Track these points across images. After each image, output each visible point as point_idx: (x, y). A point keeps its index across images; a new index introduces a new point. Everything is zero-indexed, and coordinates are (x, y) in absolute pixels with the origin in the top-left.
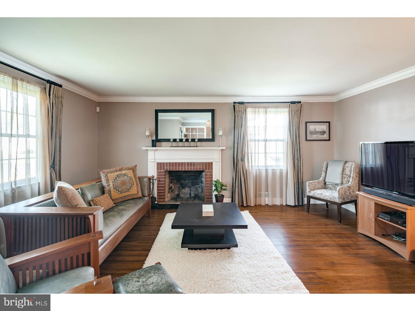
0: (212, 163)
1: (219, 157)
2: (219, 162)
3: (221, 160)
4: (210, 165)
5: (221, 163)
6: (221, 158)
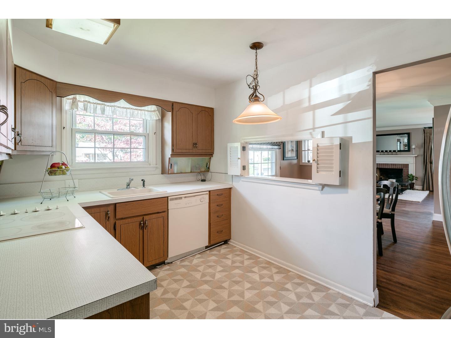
0: (408, 165)
1: (414, 161)
2: (414, 163)
3: (415, 163)
4: (407, 166)
5: (415, 164)
6: (415, 161)
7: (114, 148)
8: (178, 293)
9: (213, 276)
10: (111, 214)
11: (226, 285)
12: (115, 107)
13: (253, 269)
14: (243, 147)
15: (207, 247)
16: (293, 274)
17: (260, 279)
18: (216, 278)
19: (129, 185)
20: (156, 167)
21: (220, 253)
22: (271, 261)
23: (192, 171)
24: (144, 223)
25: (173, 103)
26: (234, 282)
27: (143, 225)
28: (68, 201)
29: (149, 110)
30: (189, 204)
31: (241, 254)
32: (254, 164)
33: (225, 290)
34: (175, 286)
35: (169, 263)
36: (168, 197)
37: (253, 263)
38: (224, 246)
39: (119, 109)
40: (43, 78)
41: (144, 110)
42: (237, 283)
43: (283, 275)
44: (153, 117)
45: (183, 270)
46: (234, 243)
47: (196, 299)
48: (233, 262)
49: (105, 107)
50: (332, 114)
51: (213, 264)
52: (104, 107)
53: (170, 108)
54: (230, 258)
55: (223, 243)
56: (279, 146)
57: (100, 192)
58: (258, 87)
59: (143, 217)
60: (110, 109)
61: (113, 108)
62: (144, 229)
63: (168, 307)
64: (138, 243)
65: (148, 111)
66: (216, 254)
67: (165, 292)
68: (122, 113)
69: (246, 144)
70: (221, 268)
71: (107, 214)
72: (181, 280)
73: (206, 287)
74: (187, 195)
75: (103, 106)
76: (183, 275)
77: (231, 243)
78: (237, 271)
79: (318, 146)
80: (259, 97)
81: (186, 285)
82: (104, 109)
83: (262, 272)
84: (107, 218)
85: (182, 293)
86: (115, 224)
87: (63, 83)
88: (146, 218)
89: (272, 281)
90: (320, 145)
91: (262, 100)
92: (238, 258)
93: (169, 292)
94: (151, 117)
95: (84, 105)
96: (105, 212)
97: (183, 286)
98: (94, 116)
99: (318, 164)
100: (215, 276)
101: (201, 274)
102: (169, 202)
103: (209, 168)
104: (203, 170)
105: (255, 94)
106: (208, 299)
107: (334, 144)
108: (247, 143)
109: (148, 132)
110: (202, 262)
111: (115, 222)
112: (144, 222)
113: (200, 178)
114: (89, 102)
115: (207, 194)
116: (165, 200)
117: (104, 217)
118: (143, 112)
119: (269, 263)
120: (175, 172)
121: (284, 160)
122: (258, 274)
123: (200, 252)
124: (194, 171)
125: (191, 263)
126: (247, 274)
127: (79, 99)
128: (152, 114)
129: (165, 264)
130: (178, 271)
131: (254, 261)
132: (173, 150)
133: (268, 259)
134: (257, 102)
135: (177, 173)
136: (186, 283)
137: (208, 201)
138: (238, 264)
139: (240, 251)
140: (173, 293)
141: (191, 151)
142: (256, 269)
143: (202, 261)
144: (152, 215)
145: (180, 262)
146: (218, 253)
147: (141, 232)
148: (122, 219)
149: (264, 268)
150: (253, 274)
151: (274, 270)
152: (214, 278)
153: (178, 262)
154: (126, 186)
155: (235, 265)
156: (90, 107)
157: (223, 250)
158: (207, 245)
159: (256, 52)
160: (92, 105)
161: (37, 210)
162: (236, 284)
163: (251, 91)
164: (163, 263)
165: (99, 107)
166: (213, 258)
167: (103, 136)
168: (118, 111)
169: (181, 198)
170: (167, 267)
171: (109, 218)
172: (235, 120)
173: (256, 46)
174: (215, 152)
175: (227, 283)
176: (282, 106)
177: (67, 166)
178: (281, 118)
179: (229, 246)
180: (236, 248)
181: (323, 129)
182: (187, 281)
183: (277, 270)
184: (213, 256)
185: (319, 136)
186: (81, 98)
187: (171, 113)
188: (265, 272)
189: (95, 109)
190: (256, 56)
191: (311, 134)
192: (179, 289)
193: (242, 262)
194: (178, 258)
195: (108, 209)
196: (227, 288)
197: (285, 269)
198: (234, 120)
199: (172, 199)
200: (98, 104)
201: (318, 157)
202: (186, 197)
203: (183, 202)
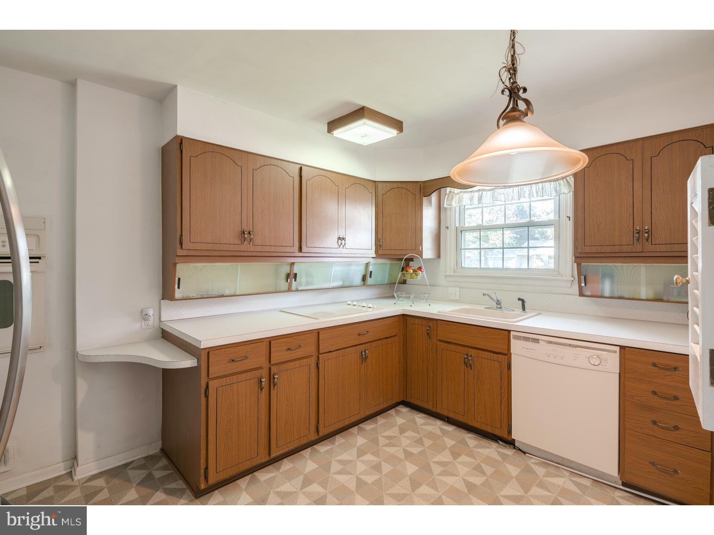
7: (503, 248)
10: (432, 331)
19: (499, 304)
27: (467, 360)
30: (555, 357)
34: (463, 470)
35: (521, 450)
36: (509, 331)
59: (468, 350)
62: (469, 368)
64: (463, 384)
74: (552, 339)
76: (500, 474)
86: (437, 346)
88: (473, 352)
96: (427, 327)
98: (482, 208)
102: (513, 341)
111: (437, 343)
112: (468, 357)
115: (614, 352)
116: (505, 334)
130: (509, 466)
132: (576, 248)
136: (477, 480)
144: (482, 352)
145: (538, 462)
147: (467, 370)
148: (443, 342)
153: (534, 460)
169: (536, 341)
170: (509, 452)
199: (518, 338)
202: (550, 342)
203: (542, 349)
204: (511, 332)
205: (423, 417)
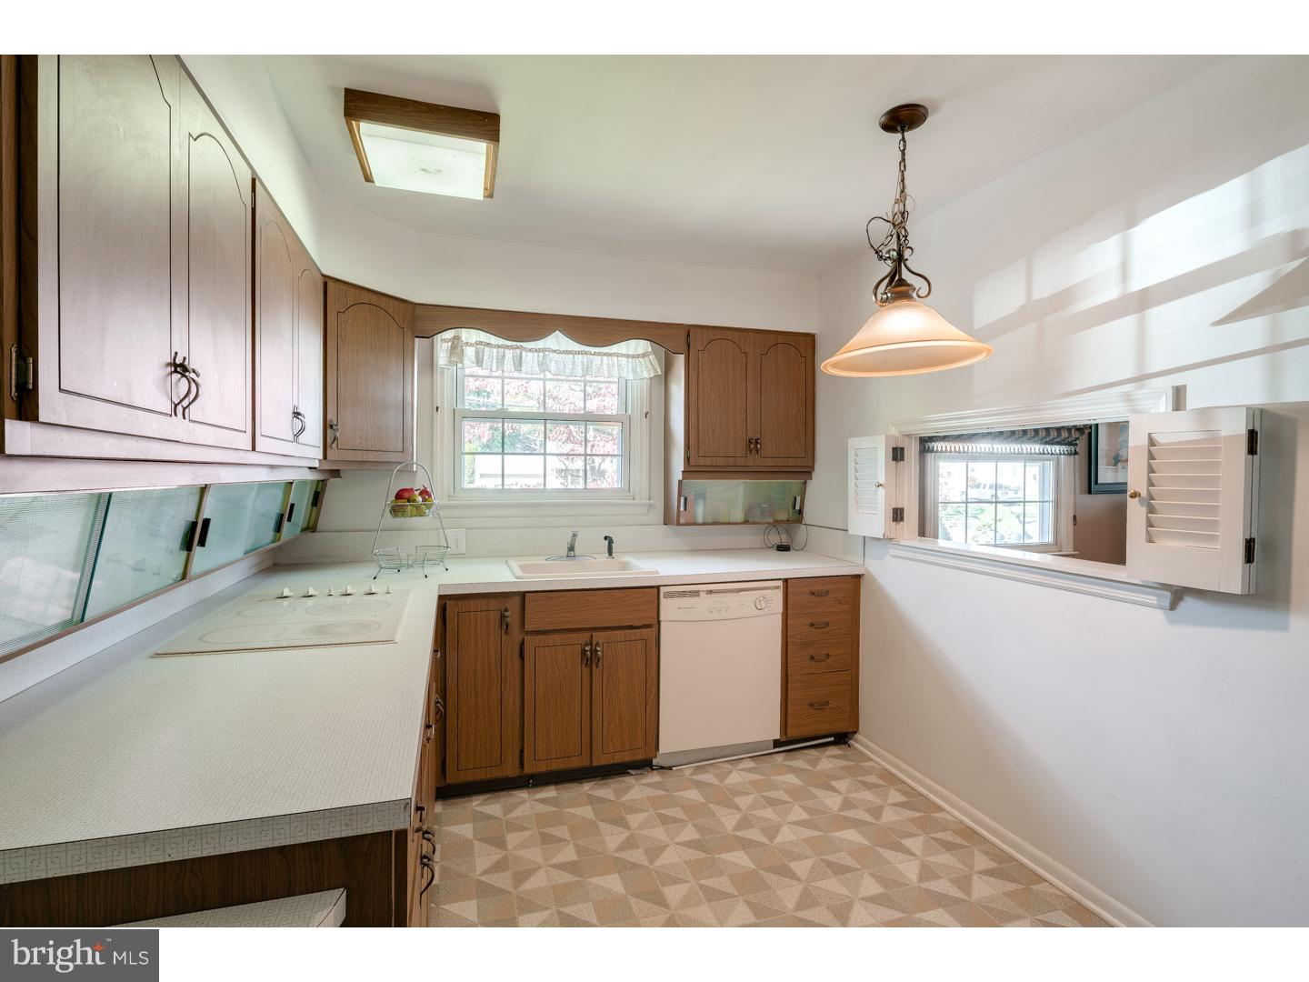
8: (658, 856)
9: (772, 831)
10: (513, 616)
11: (802, 868)
12: (547, 353)
13: (907, 842)
14: (895, 450)
15: (777, 743)
16: (1052, 890)
17: (921, 879)
18: (779, 839)
19: (571, 548)
20: (650, 505)
21: (815, 767)
22: (977, 828)
23: (751, 520)
24: (593, 652)
25: (689, 331)
26: (830, 864)
27: (591, 654)
28: (426, 577)
29: (631, 353)
30: (719, 611)
31: (881, 786)
32: (967, 503)
33: (794, 882)
34: (659, 833)
35: (662, 768)
36: (658, 587)
37: (912, 820)
38: (834, 750)
39: (556, 355)
40: (383, 299)
41: (618, 355)
42: (838, 870)
43: (1010, 886)
44: (642, 371)
45: (693, 795)
46: (866, 747)
47: (701, 887)
48: (847, 804)
49: (524, 353)
50: (1217, 319)
51: (785, 797)
52: (521, 353)
53: (683, 345)
54: (841, 790)
55: (832, 739)
56: (1070, 444)
57: (506, 563)
58: (907, 254)
59: (592, 636)
60: (536, 359)
61: (541, 354)
62: (594, 666)
63: (622, 888)
64: (579, 699)
65: (628, 356)
66: (803, 769)
67: (629, 844)
68: (562, 367)
69: (906, 438)
70: (804, 813)
71: (503, 617)
72: (677, 820)
73: (740, 859)
74: (717, 587)
75: (518, 351)
76: (691, 810)
77: (857, 745)
78: (851, 835)
79: (1152, 442)
80: (908, 285)
81: (687, 839)
82: (521, 357)
83: (934, 859)
84: (504, 627)
85: (671, 857)
86: (522, 644)
87: (430, 305)
88: (599, 637)
89: (961, 895)
90: (1159, 438)
91: (923, 292)
92: (867, 796)
93: (638, 848)
94: (634, 371)
95: (477, 353)
96: (499, 612)
97: (677, 840)
98: (503, 378)
99: (1151, 510)
100: (777, 832)
101: (738, 816)
102: (663, 600)
103: (800, 512)
104: (783, 516)
105: (897, 278)
106: (734, 896)
107: (1223, 434)
108: (908, 436)
109: (629, 412)
110: (753, 783)
111: (524, 639)
112: (594, 648)
113: (775, 539)
114: (488, 344)
115: (778, 587)
116: (650, 594)
117: (498, 622)
118: (615, 359)
119: (969, 834)
120: (700, 519)
121: (1090, 492)
122: (918, 861)
123: (756, 753)
124: (756, 520)
125: (722, 781)
126: (880, 850)
127: (467, 339)
128: (638, 363)
129: (652, 769)
130: (682, 794)
131: (917, 814)
132: (687, 459)
133: (970, 819)
134: (905, 302)
135: (704, 524)
136: (690, 833)
137: (779, 607)
138: (860, 814)
139: (880, 776)
140: (647, 852)
141: (740, 461)
142: (915, 844)
143: (754, 781)
144: (614, 632)
145: (692, 770)
146: (809, 768)
147: (586, 671)
148: (538, 632)
149: (949, 847)
150: (901, 856)
151: (982, 862)
152: (772, 838)
153: (687, 771)
154: (565, 553)
155: (852, 814)
156: (491, 357)
157: (829, 760)
158: (778, 737)
159: (903, 139)
160: (495, 351)
161: (373, 591)
162: (836, 874)
163: (886, 268)
164: (645, 765)
165: (509, 354)
166: (791, 779)
167: (571, 427)
168: (553, 362)
169: (697, 593)
170: (655, 778)
171: (507, 626)
172: (827, 361)
173: (903, 119)
174: (817, 466)
175: (808, 863)
176: (1021, 307)
177: (430, 496)
178: (989, 351)
179: (848, 752)
180: (871, 763)
181: (1177, 380)
182: (693, 828)
183: (993, 865)
184: (791, 772)
185: (1164, 405)
186: (470, 335)
187: (683, 356)
188: (944, 859)
189: (501, 360)
190: (903, 152)
191: (1128, 398)
192: (667, 846)
193: (877, 811)
194: (691, 759)
195: (507, 605)
196: (804, 877)
197: (1023, 865)
198: (824, 363)
199: (670, 595)
200: (507, 347)
201: (1151, 484)
202: (710, 592)
203: (703, 605)
204: (661, 588)
205: (488, 798)
